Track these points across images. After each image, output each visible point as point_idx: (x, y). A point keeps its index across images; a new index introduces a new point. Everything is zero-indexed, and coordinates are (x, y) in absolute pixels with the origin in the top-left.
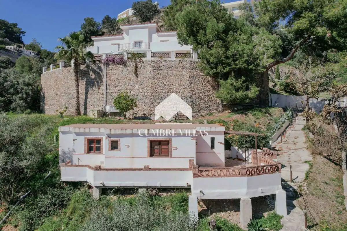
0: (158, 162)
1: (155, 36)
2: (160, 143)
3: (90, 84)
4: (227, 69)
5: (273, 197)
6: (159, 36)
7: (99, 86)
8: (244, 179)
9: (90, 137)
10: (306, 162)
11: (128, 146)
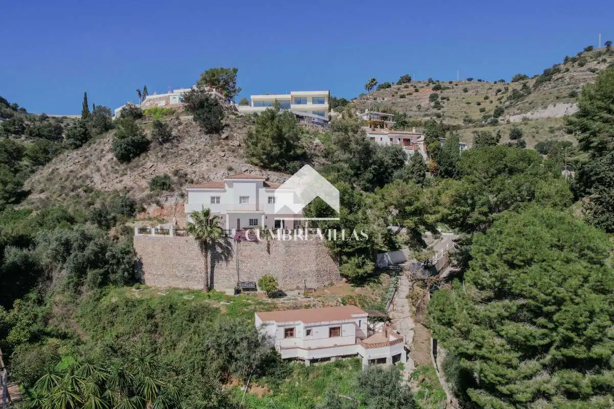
0: (335, 340)
1: (262, 190)
2: (334, 329)
3: (216, 258)
5: (400, 355)
7: (227, 261)
8: (388, 348)
9: (287, 327)
10: (411, 329)
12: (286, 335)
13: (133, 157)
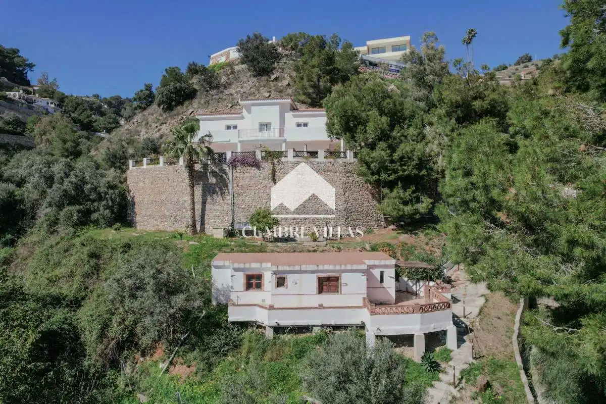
0: (328, 299)
1: (289, 116)
2: (328, 279)
3: (209, 191)
4: (393, 177)
5: (445, 332)
6: (295, 116)
7: (222, 194)
8: (418, 316)
9: (250, 273)
10: (482, 296)
11: (296, 283)
12: (249, 287)
13: (176, 106)
